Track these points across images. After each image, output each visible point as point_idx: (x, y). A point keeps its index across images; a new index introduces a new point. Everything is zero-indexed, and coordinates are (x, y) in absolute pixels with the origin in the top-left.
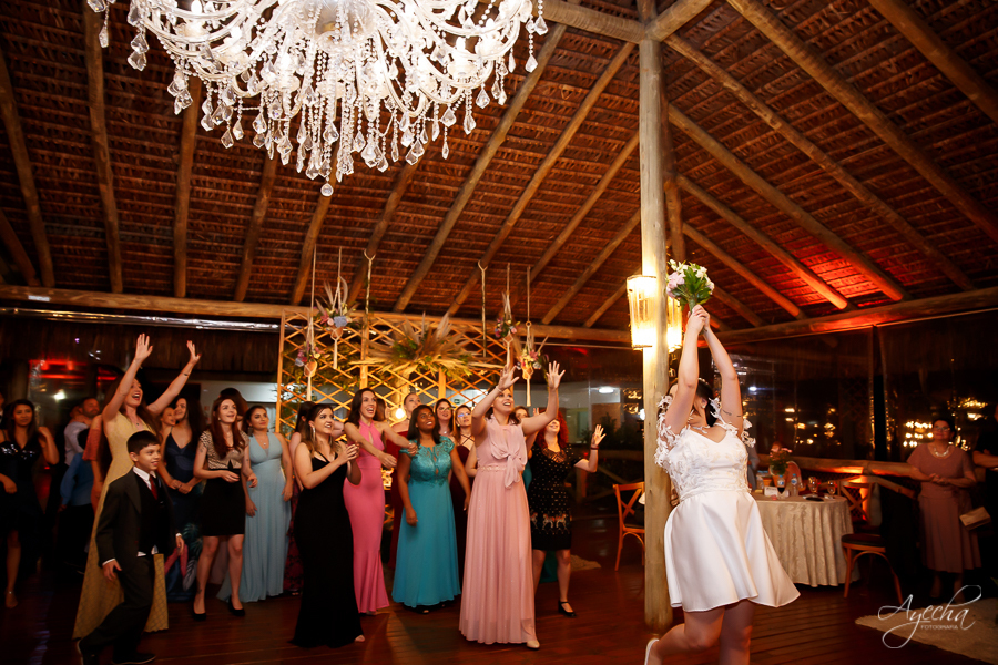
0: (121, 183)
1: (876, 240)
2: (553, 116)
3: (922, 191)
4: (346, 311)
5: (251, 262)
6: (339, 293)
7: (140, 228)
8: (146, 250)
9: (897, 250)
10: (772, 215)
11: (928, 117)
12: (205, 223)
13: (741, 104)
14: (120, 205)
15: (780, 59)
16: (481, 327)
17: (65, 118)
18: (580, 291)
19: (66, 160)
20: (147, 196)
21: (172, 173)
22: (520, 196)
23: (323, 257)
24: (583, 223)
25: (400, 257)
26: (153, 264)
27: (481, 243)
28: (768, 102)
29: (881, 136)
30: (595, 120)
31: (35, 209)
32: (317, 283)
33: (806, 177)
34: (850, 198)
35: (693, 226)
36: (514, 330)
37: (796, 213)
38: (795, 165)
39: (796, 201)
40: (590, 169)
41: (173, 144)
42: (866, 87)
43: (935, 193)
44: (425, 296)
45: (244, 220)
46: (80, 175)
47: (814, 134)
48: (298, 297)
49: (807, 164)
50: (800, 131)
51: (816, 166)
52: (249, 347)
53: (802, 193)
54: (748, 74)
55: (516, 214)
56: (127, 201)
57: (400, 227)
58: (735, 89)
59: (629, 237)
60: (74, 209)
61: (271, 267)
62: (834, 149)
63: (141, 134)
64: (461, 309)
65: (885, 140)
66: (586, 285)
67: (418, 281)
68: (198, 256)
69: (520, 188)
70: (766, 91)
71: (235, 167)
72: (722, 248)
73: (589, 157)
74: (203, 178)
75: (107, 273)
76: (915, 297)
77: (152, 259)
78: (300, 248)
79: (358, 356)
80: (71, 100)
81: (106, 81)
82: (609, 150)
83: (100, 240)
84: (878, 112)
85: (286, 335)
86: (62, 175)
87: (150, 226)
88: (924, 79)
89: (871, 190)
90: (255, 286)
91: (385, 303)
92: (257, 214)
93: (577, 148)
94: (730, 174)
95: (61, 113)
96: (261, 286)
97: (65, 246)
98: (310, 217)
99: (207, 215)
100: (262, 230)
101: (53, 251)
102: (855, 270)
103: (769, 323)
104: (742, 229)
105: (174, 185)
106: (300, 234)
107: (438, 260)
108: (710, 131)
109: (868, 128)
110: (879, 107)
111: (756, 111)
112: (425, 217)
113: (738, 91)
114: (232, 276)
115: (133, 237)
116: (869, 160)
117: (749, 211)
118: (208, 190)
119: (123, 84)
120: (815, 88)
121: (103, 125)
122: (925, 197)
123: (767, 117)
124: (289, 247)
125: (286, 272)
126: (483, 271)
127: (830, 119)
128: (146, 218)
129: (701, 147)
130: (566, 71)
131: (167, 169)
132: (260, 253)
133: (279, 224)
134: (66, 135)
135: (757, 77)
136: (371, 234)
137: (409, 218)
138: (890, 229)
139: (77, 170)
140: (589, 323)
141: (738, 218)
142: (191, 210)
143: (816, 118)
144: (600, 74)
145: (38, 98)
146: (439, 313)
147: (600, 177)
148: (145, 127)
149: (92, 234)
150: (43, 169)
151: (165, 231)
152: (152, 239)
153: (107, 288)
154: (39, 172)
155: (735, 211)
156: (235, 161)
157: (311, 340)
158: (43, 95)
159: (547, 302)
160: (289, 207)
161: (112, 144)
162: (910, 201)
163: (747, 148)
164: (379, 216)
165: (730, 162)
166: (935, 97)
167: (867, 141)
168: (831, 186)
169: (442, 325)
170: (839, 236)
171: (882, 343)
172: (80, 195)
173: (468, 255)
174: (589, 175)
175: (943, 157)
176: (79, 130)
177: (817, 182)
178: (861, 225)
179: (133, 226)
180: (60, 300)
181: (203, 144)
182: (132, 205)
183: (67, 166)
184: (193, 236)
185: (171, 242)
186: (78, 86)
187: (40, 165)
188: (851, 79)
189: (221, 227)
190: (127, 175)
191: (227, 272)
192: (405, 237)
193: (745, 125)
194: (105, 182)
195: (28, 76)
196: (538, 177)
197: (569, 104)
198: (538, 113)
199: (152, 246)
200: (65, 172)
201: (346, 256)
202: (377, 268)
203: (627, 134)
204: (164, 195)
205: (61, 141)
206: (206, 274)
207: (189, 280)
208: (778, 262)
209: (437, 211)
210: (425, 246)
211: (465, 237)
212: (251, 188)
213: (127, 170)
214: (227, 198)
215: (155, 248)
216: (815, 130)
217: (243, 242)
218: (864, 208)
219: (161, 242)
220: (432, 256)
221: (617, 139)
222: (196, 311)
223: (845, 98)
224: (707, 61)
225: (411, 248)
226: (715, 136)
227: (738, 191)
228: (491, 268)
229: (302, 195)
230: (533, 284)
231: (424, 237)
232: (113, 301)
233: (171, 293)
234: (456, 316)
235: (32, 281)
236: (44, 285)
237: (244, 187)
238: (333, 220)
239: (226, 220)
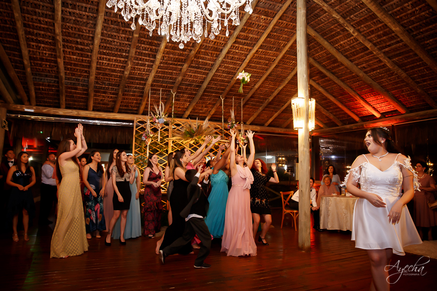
0: (67, 58)
1: (396, 86)
2: (256, 30)
3: (418, 63)
4: (163, 116)
5: (122, 95)
6: (161, 109)
7: (74, 79)
8: (76, 89)
9: (405, 91)
10: (350, 76)
11: (424, 29)
12: (102, 77)
13: (340, 25)
14: (66, 69)
15: (358, 3)
16: (221, 125)
17: (44, 28)
18: (264, 110)
19: (43, 47)
20: (77, 64)
21: (90, 54)
22: (240, 66)
23: (153, 93)
24: (267, 79)
25: (187, 93)
26: (79, 96)
27: (222, 87)
28: (352, 24)
29: (402, 38)
30: (275, 32)
31: (29, 70)
32: (151, 105)
33: (366, 58)
34: (385, 67)
35: (314, 81)
36: (236, 126)
37: (361, 74)
38: (362, 52)
39: (361, 69)
40: (271, 54)
41: (90, 41)
42: (397, 16)
43: (424, 64)
44: (196, 111)
45: (120, 76)
46: (49, 54)
47: (371, 38)
48: (141, 111)
49: (367, 52)
50: (365, 37)
51: (371, 53)
52: (119, 133)
53: (364, 65)
54: (344, 11)
56: (69, 66)
57: (187, 80)
58: (338, 17)
59: (286, 85)
60: (46, 70)
61: (130, 97)
62: (380, 45)
63: (77, 36)
64: (211, 117)
65: (404, 40)
66: (266, 107)
67: (194, 104)
68: (99, 92)
69: (241, 62)
70: (351, 19)
71: (117, 51)
72: (327, 90)
73: (271, 49)
74: (103, 56)
75: (59, 100)
76: (411, 112)
77: (78, 93)
78: (143, 89)
79: (168, 136)
80: (47, 20)
81: (62, 11)
82: (280, 46)
83: (56, 84)
84: (401, 28)
85: (136, 128)
86: (41, 54)
87: (78, 78)
89: (395, 63)
90: (123, 106)
91: (179, 114)
92: (126, 73)
93: (266, 44)
94: (333, 56)
95: (42, 25)
96: (125, 106)
97: (41, 87)
98: (149, 75)
99: (103, 73)
100: (128, 80)
101: (36, 89)
102: (385, 100)
103: (345, 124)
104: (337, 82)
105: (90, 59)
106: (144, 82)
107: (203, 95)
108: (325, 37)
109: (396, 35)
110: (402, 25)
111: (346, 28)
112: (199, 75)
113: (339, 19)
114: (113, 101)
115: (71, 83)
116: (396, 49)
117: (340, 73)
118: (104, 62)
119: (70, 13)
120: (373, 16)
121: (60, 31)
122: (419, 66)
123: (351, 30)
124: (139, 88)
125: (137, 100)
126: (223, 100)
127: (379, 31)
128: (77, 74)
129: (320, 44)
130: (264, 9)
131: (87, 52)
132: (126, 91)
133: (135, 78)
134: (44, 36)
135: (348, 12)
136: (175, 82)
137: (191, 75)
138: (403, 81)
139: (48, 52)
140: (267, 124)
141: (335, 77)
142: (97, 71)
143: (373, 31)
144: (278, 11)
145: (32, 19)
146: (203, 119)
147: (275, 58)
148: (78, 33)
149: (53, 82)
150: (33, 51)
151: (85, 80)
152: (79, 84)
153: (58, 106)
154: (31, 53)
155: (334, 73)
156: (117, 49)
157: (149, 129)
158: (34, 17)
159: (249, 114)
160: (140, 70)
161: (64, 40)
162: (412, 68)
163: (341, 45)
164: (177, 74)
165: (333, 51)
166: (428, 19)
167: (395, 41)
168: (377, 62)
169: (206, 124)
170: (379, 85)
171: (396, 132)
172: (48, 63)
173: (216, 93)
174: (270, 57)
175: (429, 48)
176: (49, 34)
177: (371, 60)
178: (389, 80)
179: (71, 78)
180: (39, 111)
181: (103, 41)
182: (71, 69)
183: (43, 50)
184: (97, 83)
185: (87, 85)
186: (50, 13)
187: (31, 49)
188: (390, 12)
189: (110, 79)
190: (70, 55)
191: (111, 99)
192: (189, 84)
193: (341, 34)
194: (60, 57)
195: (28, 8)
196: (249, 57)
197: (264, 24)
198: (250, 28)
199: (79, 87)
200: (43, 53)
201: (163, 93)
202: (176, 98)
203: (288, 39)
204: (86, 64)
205: (41, 39)
206: (102, 100)
207: (94, 103)
208: (351, 97)
209: (204, 73)
210: (198, 88)
211: (215, 84)
212: (123, 61)
213: (69, 52)
214: (113, 66)
215: (80, 88)
216: (372, 36)
217: (119, 86)
218: (392, 72)
219: (83, 85)
220: (201, 93)
221: (284, 41)
222: (97, 117)
223: (387, 21)
224: (326, 5)
225: (191, 89)
226: (327, 40)
227: (336, 65)
228: (226, 98)
229: (146, 64)
230: (244, 106)
231: (197, 84)
232: (61, 112)
233: (86, 109)
234: (209, 120)
235: (26, 103)
236: (30, 104)
237: (120, 61)
238: (159, 76)
239: (112, 76)
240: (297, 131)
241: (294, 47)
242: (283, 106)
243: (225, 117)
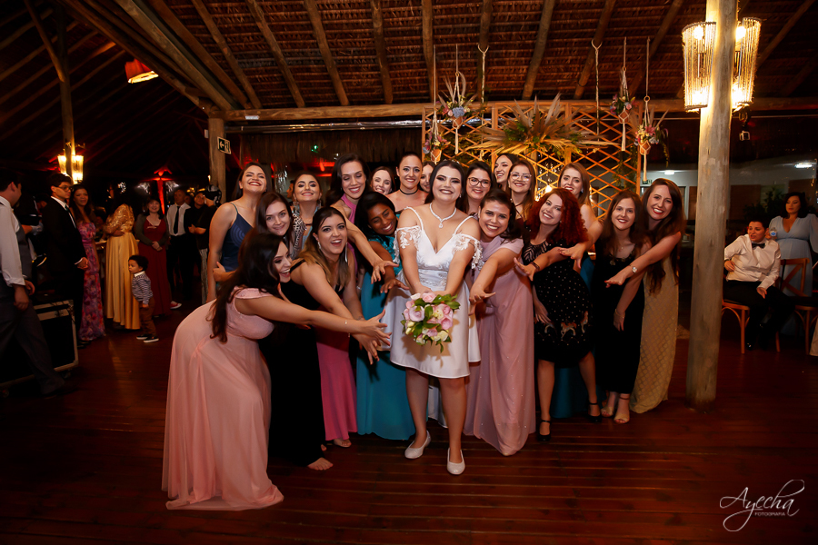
0: (271, 19)
5: (386, 68)
7: (298, 53)
8: (308, 70)
12: (341, 40)
14: (279, 38)
19: (231, 8)
20: (293, 26)
25: (514, 46)
26: (319, 81)
27: (589, 20)
31: (226, 51)
44: (549, 81)
45: (369, 33)
46: (244, 18)
56: (281, 32)
57: (504, 17)
60: (250, 46)
61: (405, 71)
67: (535, 67)
68: (347, 69)
75: (289, 93)
77: (315, 77)
78: (421, 50)
83: (276, 68)
85: (427, 129)
86: (233, 20)
87: (304, 50)
90: (398, 89)
91: (513, 92)
92: (375, 25)
97: (257, 76)
98: (420, 21)
99: (341, 34)
100: (386, 39)
101: (250, 81)
105: (305, 12)
106: (418, 37)
107: (549, 45)
114: (377, 83)
115: (297, 61)
118: (333, 11)
124: (414, 51)
125: (419, 74)
126: (597, 50)
128: (299, 44)
132: (392, 60)
133: (398, 32)
136: (479, 27)
137: (509, 6)
139: (241, 15)
142: (327, 31)
149: (269, 64)
150: (221, 18)
151: (315, 52)
152: (310, 60)
153: (293, 105)
154: (219, 21)
160: (401, 14)
164: (480, 9)
169: (554, 107)
172: (250, 34)
173: (578, 35)
179: (293, 52)
180: (266, 117)
182: (286, 36)
183: (234, 13)
184: (336, 53)
185: (322, 61)
189: (355, 43)
190: (273, 11)
191: (373, 80)
192: (512, 26)
194: (260, 20)
199: (312, 66)
200: (234, 18)
201: (462, 52)
202: (490, 60)
206: (358, 84)
207: (347, 91)
210: (534, 32)
211: (572, 16)
213: (271, 6)
214: (350, 16)
215: (314, 68)
217: (375, 52)
219: (317, 62)
220: (542, 41)
222: (359, 115)
225: (521, 36)
228: (606, 45)
229: (408, 1)
231: (530, 23)
232: (300, 114)
235: (246, 106)
236: (253, 108)
238: (442, 20)
239: (356, 35)
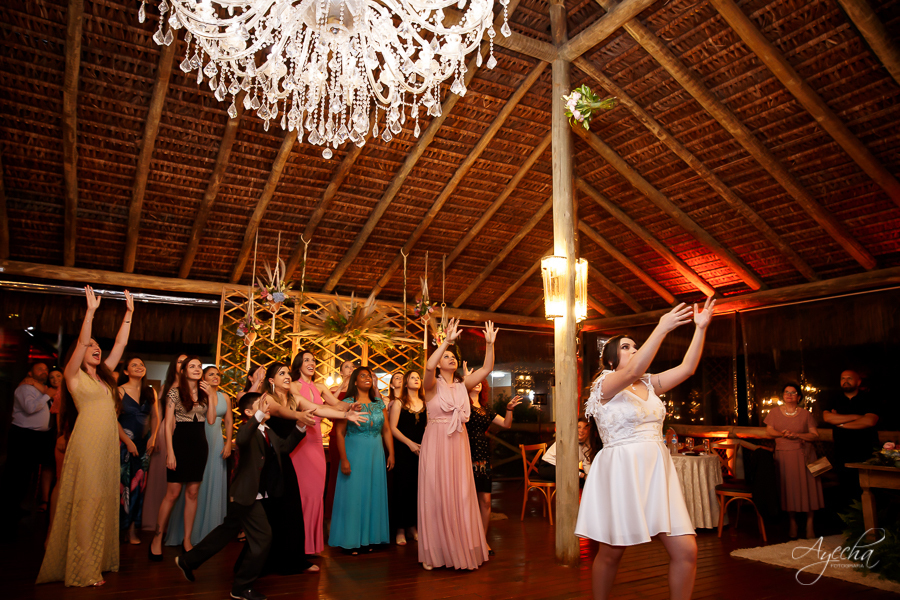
0: (84, 163)
1: (740, 237)
2: (475, 121)
3: (778, 196)
4: (283, 288)
5: (198, 241)
6: (278, 274)
7: (97, 206)
8: (101, 227)
9: (757, 246)
10: (655, 215)
11: (785, 135)
12: (159, 204)
13: (634, 119)
14: (81, 184)
15: (667, 81)
16: (402, 308)
17: (38, 100)
18: (487, 279)
19: (34, 139)
20: (107, 176)
21: (134, 156)
22: (442, 191)
23: (263, 239)
24: (494, 217)
25: (332, 242)
26: (106, 241)
27: (405, 232)
28: (656, 117)
29: (747, 148)
30: (510, 128)
32: (258, 264)
33: (684, 182)
34: (720, 201)
35: (588, 223)
36: (431, 310)
37: (676, 213)
38: (676, 171)
39: (675, 203)
40: (502, 170)
41: (137, 130)
42: (736, 108)
43: (789, 199)
44: (351, 278)
45: (195, 203)
46: (46, 153)
47: (693, 146)
48: (237, 277)
49: (686, 171)
50: (681, 143)
51: (693, 173)
52: (189, 321)
53: (681, 196)
54: (641, 93)
55: (437, 207)
56: (88, 180)
57: (335, 215)
58: (629, 105)
59: (532, 231)
60: (36, 185)
61: (215, 247)
62: (708, 158)
63: (108, 119)
64: (382, 292)
65: (751, 152)
66: (493, 273)
67: (346, 264)
68: (149, 234)
69: (442, 184)
70: (654, 108)
71: (192, 153)
72: (611, 243)
73: (502, 159)
74: (161, 162)
75: (62, 247)
76: (770, 287)
77: (105, 236)
78: (243, 230)
79: (291, 329)
80: (46, 84)
81: (82, 68)
82: (520, 154)
83: (58, 216)
84: (745, 129)
85: (226, 310)
86: (29, 153)
87: (107, 204)
88: (782, 103)
89: (737, 194)
90: (198, 264)
91: (315, 284)
92: (208, 197)
93: (493, 150)
94: (622, 177)
95: (36, 95)
96: (204, 265)
97: (23, 221)
98: (256, 202)
99: (161, 197)
100: (211, 212)
101: (11, 224)
102: (722, 263)
103: (649, 310)
104: (630, 226)
105: (134, 167)
106: (245, 217)
107: (366, 246)
108: (606, 140)
109: (737, 142)
110: (746, 125)
111: (646, 124)
112: (357, 206)
113: (632, 107)
114: (178, 255)
115: (90, 214)
116: (737, 169)
117: (636, 210)
118: (164, 173)
119: (97, 73)
120: (695, 107)
121: (74, 108)
122: (780, 201)
123: (655, 130)
124: (234, 229)
125: (229, 253)
126: (405, 257)
127: (706, 133)
128: (104, 197)
129: (598, 154)
130: (489, 83)
131: (129, 152)
132: (206, 234)
133: (226, 208)
134: (37, 116)
135: (648, 96)
136: (309, 220)
137: (343, 207)
138: (752, 228)
139: (44, 149)
141: (626, 217)
142: (148, 191)
143: (695, 132)
144: (517, 88)
145: (15, 81)
146: (365, 295)
147: (511, 177)
148: (113, 113)
149: (50, 210)
150: (11, 146)
151: (120, 209)
152: (108, 217)
153: (60, 262)
154: (6, 149)
155: (624, 210)
156: (192, 149)
157: (252, 313)
158: (20, 78)
159: (458, 288)
160: (238, 192)
161: (80, 127)
162: (768, 204)
163: (637, 156)
164: (316, 204)
165: (622, 168)
166: (790, 118)
167: (735, 153)
168: (705, 190)
169: (369, 304)
170: (710, 234)
171: (743, 326)
172: (44, 172)
173: (392, 243)
174: (502, 175)
175: (796, 168)
176: (50, 112)
177: (693, 187)
178: (728, 225)
179: (91, 204)
181: (164, 131)
182: (92, 185)
183: (35, 145)
184: (146, 215)
185: (125, 220)
186: (54, 71)
187: (8, 142)
188: (724, 101)
189: (173, 209)
190: (91, 156)
191: (174, 250)
192: (338, 224)
193: (636, 136)
194: (70, 162)
195: (8, 59)
196: (459, 174)
197: (489, 112)
198: (462, 118)
199: (107, 223)
200: (32, 150)
201: (285, 240)
202: (311, 251)
203: (536, 140)
204: (124, 177)
205: (32, 121)
206: (154, 252)
207: (138, 257)
208: (658, 256)
209: (368, 202)
210: (355, 233)
211: (391, 226)
212: (204, 174)
213: (91, 151)
214: (182, 182)
215: (109, 226)
216: (694, 142)
217: (192, 223)
218: (732, 210)
219: (116, 220)
220: (361, 242)
221: (528, 144)
222: (143, 285)
223: (720, 116)
224: (607, 81)
225: (342, 234)
226: (610, 145)
227: (627, 193)
228: (412, 254)
229: (250, 182)
230: (448, 271)
231: (355, 224)
232: (64, 274)
233: (120, 268)
234: (378, 298)
237: (198, 173)
238: (276, 206)
239: (178, 202)
240: (552, 322)
241: (546, 157)
242: (526, 271)
243: (410, 291)
